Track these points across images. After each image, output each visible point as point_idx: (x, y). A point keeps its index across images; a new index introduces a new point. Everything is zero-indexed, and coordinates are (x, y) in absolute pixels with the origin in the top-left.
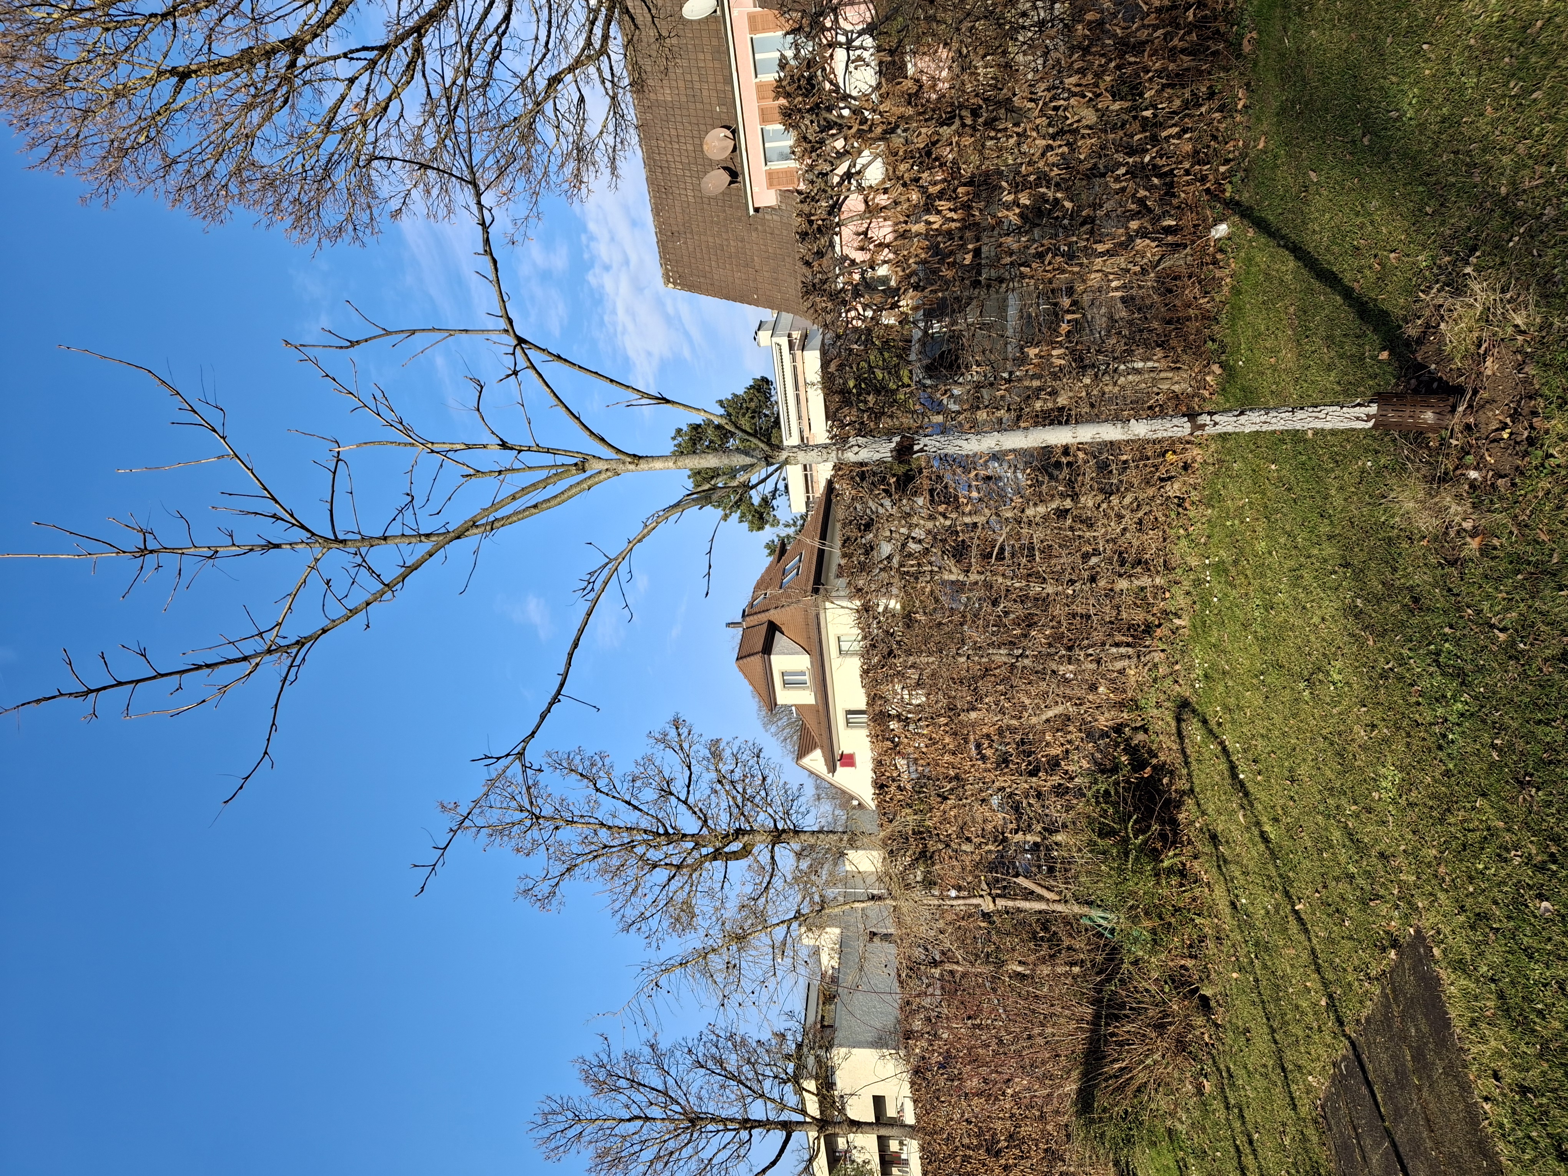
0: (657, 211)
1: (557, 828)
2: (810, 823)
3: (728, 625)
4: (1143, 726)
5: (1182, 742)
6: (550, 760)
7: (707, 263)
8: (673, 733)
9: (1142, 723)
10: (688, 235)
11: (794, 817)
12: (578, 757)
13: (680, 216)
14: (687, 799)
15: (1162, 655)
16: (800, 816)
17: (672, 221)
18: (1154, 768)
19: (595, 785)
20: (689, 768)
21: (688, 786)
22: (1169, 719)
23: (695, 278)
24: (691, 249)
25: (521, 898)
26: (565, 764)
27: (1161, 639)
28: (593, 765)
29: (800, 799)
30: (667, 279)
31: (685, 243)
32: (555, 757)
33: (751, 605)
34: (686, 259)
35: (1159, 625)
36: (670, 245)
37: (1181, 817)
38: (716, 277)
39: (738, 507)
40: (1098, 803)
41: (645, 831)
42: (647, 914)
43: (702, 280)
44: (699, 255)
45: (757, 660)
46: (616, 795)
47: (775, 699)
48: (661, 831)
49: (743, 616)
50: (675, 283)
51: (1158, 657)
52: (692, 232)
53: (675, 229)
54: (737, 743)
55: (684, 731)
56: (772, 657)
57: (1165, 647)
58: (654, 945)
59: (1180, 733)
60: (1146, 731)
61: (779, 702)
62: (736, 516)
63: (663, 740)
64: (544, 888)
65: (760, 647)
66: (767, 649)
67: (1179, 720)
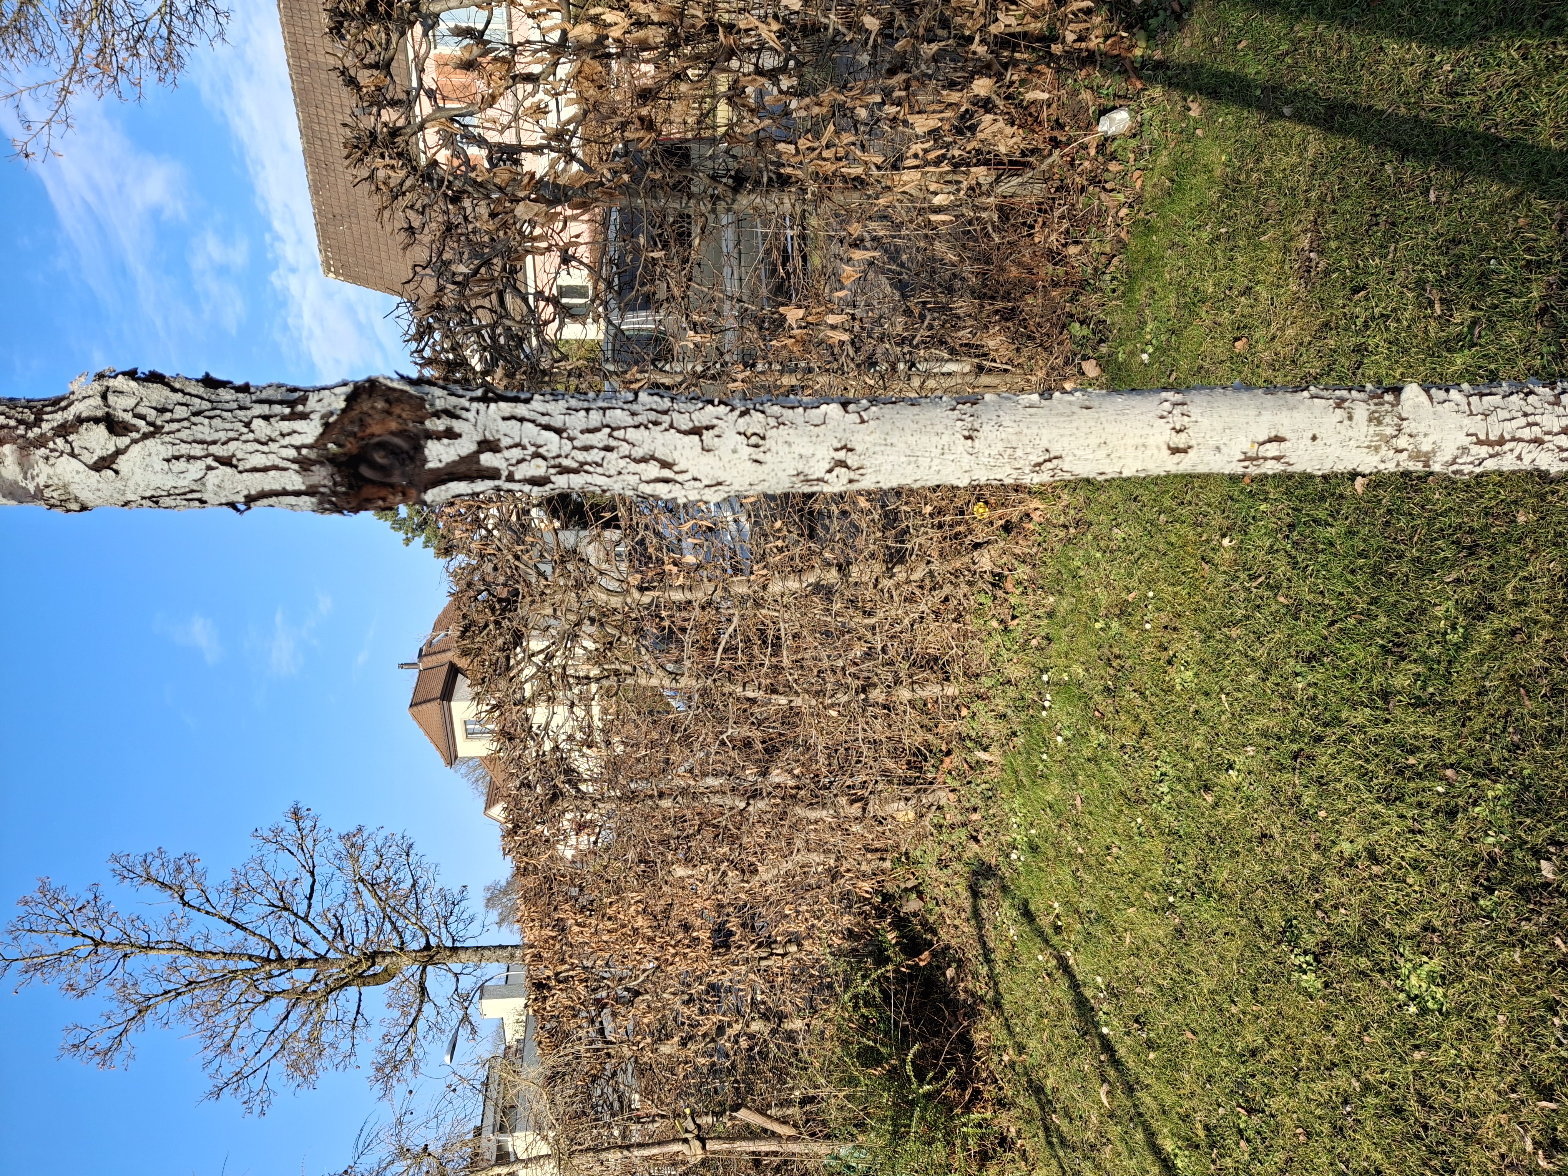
0: (316, 188)
1: (125, 956)
2: (473, 936)
3: (401, 666)
4: (915, 887)
5: (980, 927)
6: (117, 866)
7: (376, 253)
8: (291, 827)
9: (916, 882)
10: (354, 220)
11: (453, 927)
12: (158, 862)
13: (343, 198)
14: (307, 915)
15: (951, 796)
16: (462, 926)
17: (334, 202)
18: (934, 955)
19: (182, 898)
20: (312, 873)
21: (310, 898)
22: (959, 888)
23: (361, 269)
24: (356, 235)
25: (67, 1057)
26: (139, 870)
27: (950, 773)
28: (179, 870)
29: (463, 904)
30: (328, 269)
31: (350, 228)
32: (123, 861)
33: (430, 644)
34: (350, 246)
35: (949, 753)
36: (331, 229)
37: (978, 1038)
38: (386, 270)
39: (423, 530)
40: (856, 1007)
41: (250, 957)
42: (247, 1071)
43: (370, 271)
44: (366, 244)
45: (433, 708)
46: (211, 910)
47: (455, 751)
48: (273, 956)
49: (420, 656)
50: (336, 273)
51: (944, 797)
52: (357, 217)
53: (337, 211)
54: (383, 834)
55: (307, 824)
56: (453, 703)
57: (956, 784)
58: (257, 1109)
59: (976, 913)
60: (920, 895)
61: (460, 754)
62: (420, 540)
63: (276, 838)
64: (102, 1041)
65: (437, 691)
66: (447, 694)
67: (975, 894)
